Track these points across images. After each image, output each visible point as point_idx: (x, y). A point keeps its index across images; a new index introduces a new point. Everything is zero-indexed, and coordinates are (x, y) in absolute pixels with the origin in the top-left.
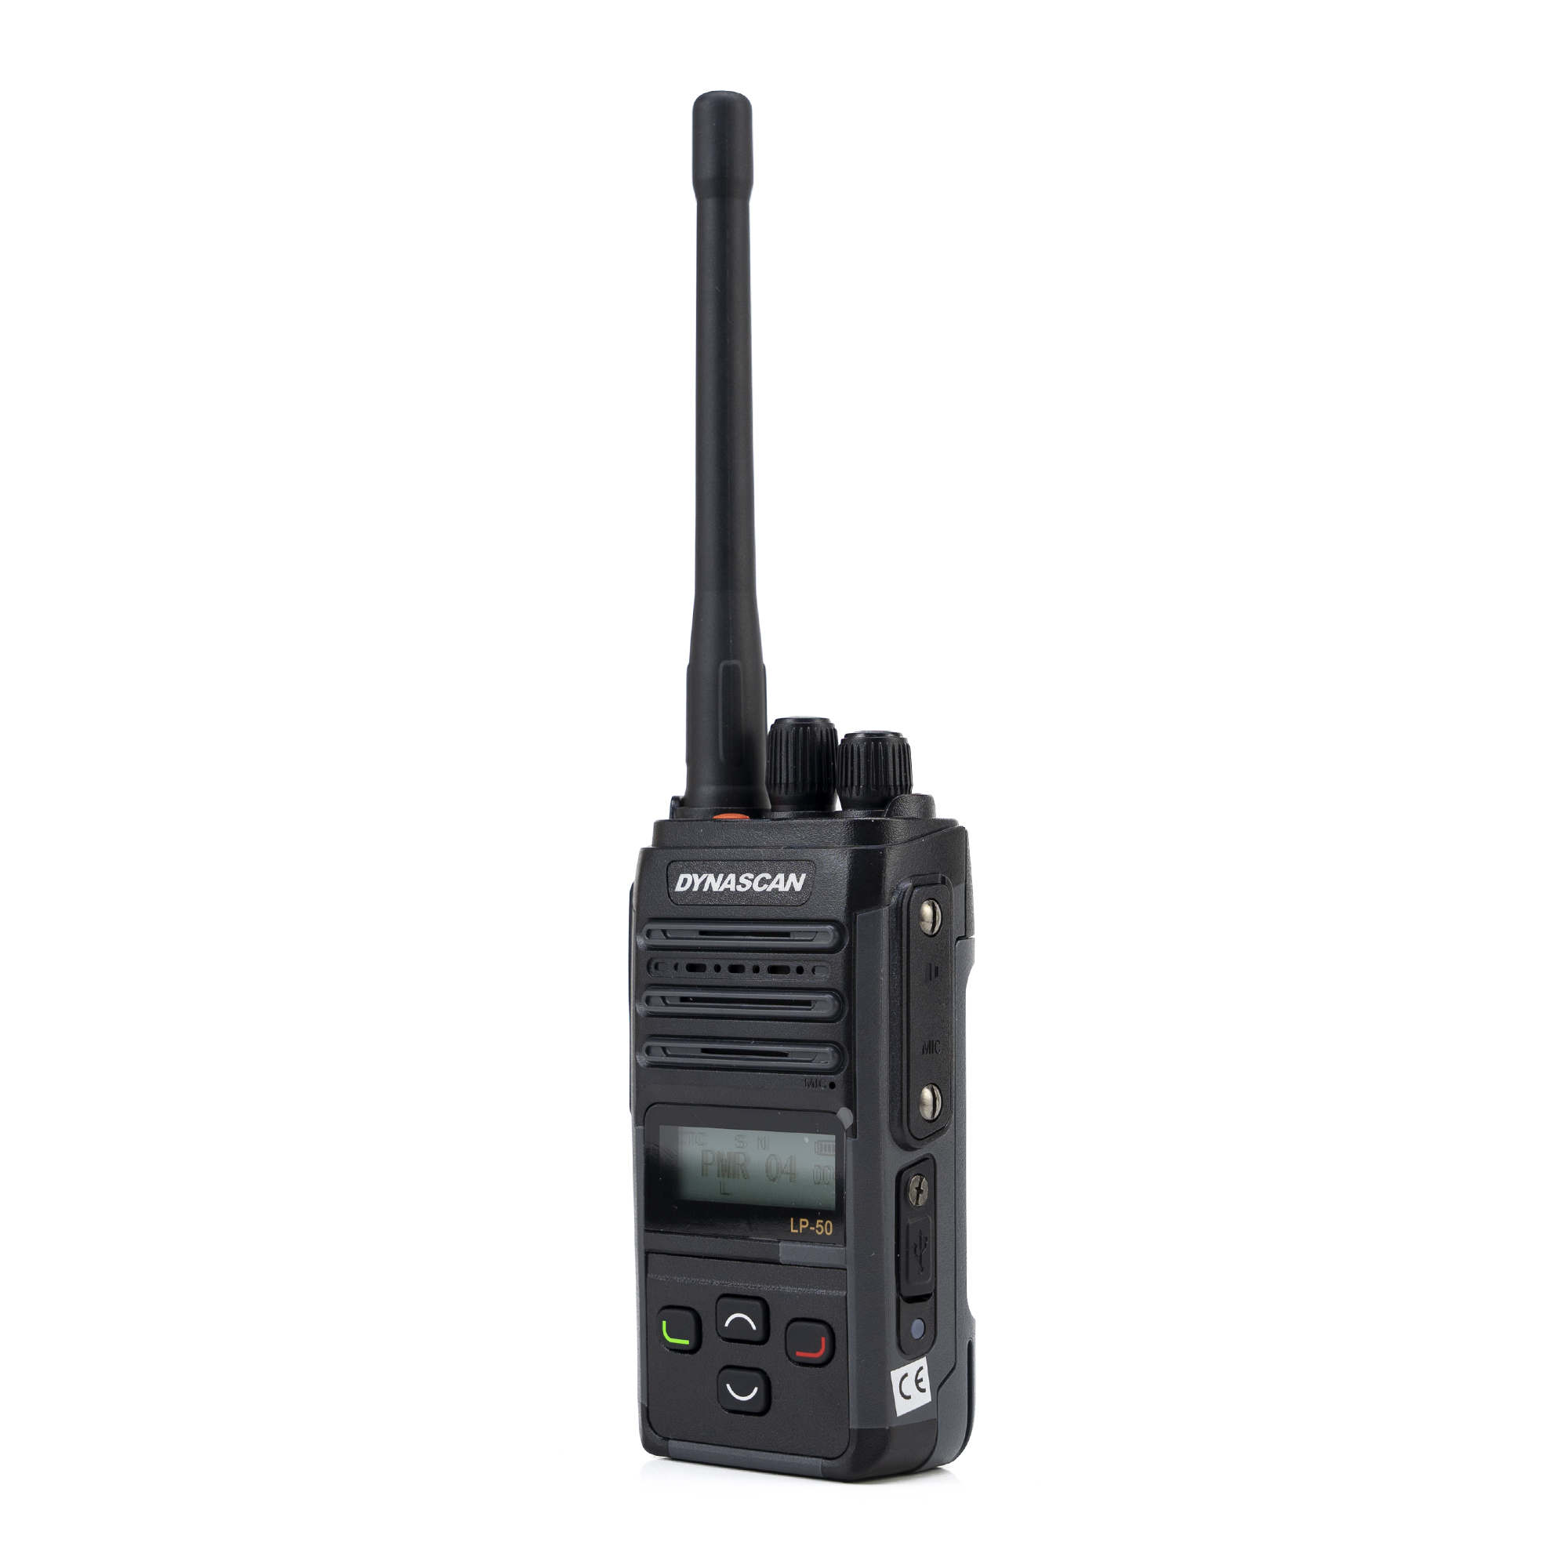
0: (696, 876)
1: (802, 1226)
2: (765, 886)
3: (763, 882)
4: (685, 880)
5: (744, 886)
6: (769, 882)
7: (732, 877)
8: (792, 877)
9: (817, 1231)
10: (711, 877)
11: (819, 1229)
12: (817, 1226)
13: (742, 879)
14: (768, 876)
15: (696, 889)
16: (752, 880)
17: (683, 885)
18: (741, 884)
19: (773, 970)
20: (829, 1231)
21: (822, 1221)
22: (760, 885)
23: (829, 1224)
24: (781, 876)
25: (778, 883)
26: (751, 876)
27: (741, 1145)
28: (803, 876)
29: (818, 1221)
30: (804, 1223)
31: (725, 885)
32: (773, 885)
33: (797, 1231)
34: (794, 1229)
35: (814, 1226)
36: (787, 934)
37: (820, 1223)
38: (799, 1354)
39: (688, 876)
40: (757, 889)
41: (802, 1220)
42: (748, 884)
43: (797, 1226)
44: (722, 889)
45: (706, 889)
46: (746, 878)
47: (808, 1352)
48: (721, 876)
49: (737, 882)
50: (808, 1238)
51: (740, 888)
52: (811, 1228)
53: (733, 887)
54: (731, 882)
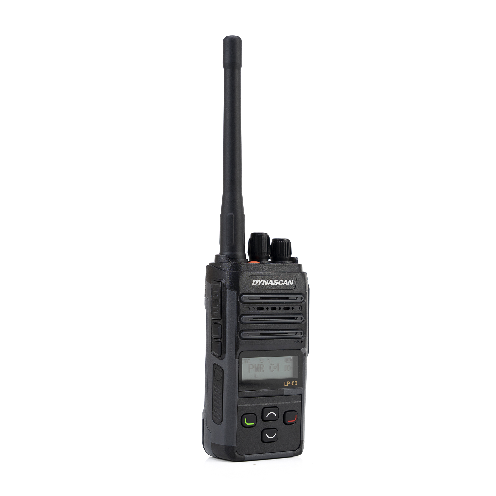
0: (259, 280)
1: (288, 384)
2: (282, 284)
3: (281, 282)
4: (255, 282)
5: (275, 284)
7: (271, 281)
8: (290, 281)
10: (264, 281)
11: (293, 384)
13: (275, 281)
14: (283, 281)
15: (259, 284)
16: (278, 282)
17: (255, 283)
18: (275, 283)
19: (285, 308)
20: (296, 384)
21: (294, 382)
22: (281, 283)
23: (296, 382)
24: (286, 281)
25: (286, 283)
26: (277, 281)
27: (261, 362)
28: (293, 281)
29: (293, 382)
30: (289, 383)
31: (269, 283)
32: (284, 283)
33: (286, 385)
35: (292, 383)
36: (288, 298)
38: (289, 421)
39: (256, 281)
40: (279, 284)
41: (288, 382)
42: (277, 283)
44: (268, 285)
45: (263, 284)
46: (276, 281)
47: (292, 420)
48: (268, 281)
49: (273, 283)
50: (290, 386)
51: (274, 284)
52: (291, 384)
53: (272, 284)
54: (271, 283)
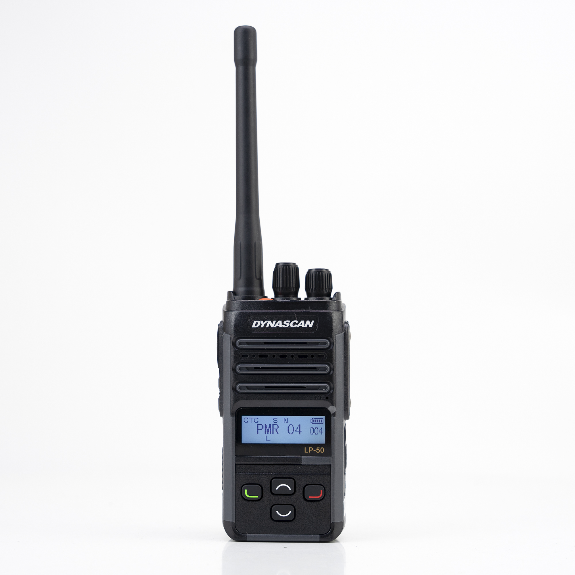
0: (262, 322)
1: (310, 450)
2: (296, 326)
3: (294, 324)
4: (257, 324)
5: (286, 325)
6: (297, 324)
7: (280, 322)
8: (308, 322)
9: (317, 452)
12: (317, 450)
13: (285, 323)
14: (297, 322)
15: (262, 326)
16: (290, 323)
18: (284, 324)
19: (301, 356)
20: (322, 451)
21: (319, 448)
23: (322, 449)
24: (303, 322)
25: (301, 324)
28: (313, 322)
29: (317, 448)
31: (277, 325)
33: (308, 452)
34: (306, 451)
35: (316, 450)
36: (305, 343)
37: (318, 449)
38: (310, 497)
39: (258, 322)
40: (292, 326)
41: (309, 448)
42: (288, 325)
43: (307, 450)
44: (275, 326)
45: (267, 326)
46: (287, 322)
47: (314, 496)
48: (274, 322)
49: (283, 324)
50: (313, 454)
51: (284, 326)
52: (314, 451)
53: (280, 326)
54: (280, 324)
